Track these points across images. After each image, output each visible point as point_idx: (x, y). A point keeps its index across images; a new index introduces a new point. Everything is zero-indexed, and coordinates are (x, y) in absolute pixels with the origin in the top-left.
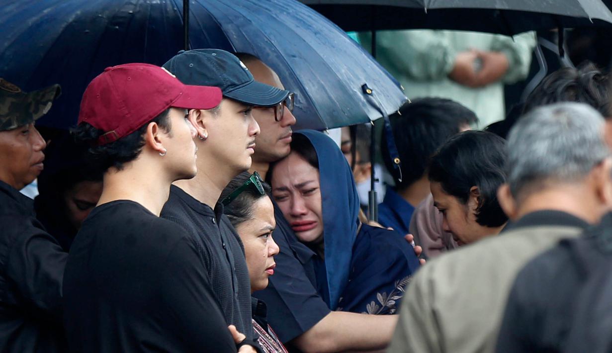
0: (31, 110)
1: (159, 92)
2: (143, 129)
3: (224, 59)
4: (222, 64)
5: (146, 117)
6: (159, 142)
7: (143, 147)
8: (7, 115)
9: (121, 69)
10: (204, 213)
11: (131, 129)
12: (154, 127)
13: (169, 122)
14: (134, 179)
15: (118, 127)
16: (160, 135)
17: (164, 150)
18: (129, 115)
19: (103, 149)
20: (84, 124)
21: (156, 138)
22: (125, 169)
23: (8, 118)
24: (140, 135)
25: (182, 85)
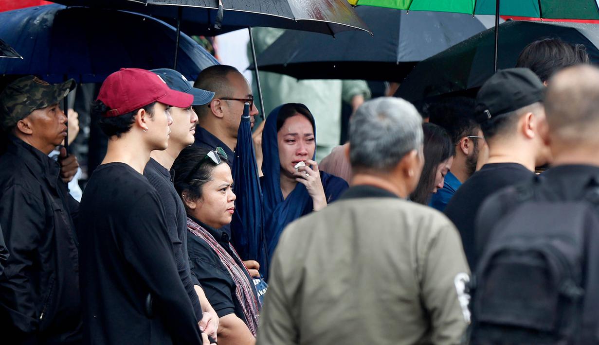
0: (56, 95)
1: (151, 90)
2: (135, 112)
3: (172, 77)
4: (170, 80)
5: (138, 105)
6: (145, 123)
7: (133, 124)
8: (41, 99)
9: (130, 71)
10: (166, 174)
11: (128, 110)
12: (143, 112)
13: (153, 111)
14: (126, 147)
15: (119, 107)
16: (146, 118)
17: (147, 128)
18: (128, 101)
19: (108, 121)
20: (99, 101)
21: (143, 120)
22: (122, 137)
23: (41, 101)
24: (132, 115)
25: (168, 89)
